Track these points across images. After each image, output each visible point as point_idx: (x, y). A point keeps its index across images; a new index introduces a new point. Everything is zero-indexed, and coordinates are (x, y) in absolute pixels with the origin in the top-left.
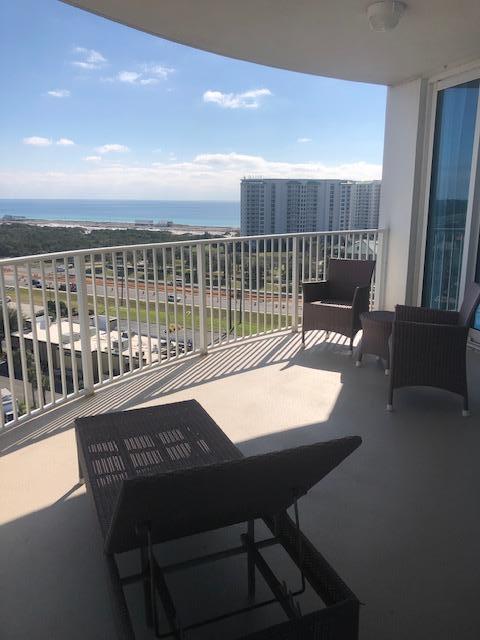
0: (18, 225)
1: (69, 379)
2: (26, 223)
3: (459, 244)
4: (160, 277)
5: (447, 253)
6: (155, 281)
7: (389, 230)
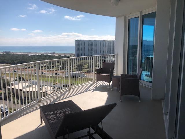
0: (8, 54)
1: (25, 100)
2: (10, 53)
3: (136, 57)
4: (50, 68)
5: (133, 60)
6: (49, 69)
7: (118, 54)
